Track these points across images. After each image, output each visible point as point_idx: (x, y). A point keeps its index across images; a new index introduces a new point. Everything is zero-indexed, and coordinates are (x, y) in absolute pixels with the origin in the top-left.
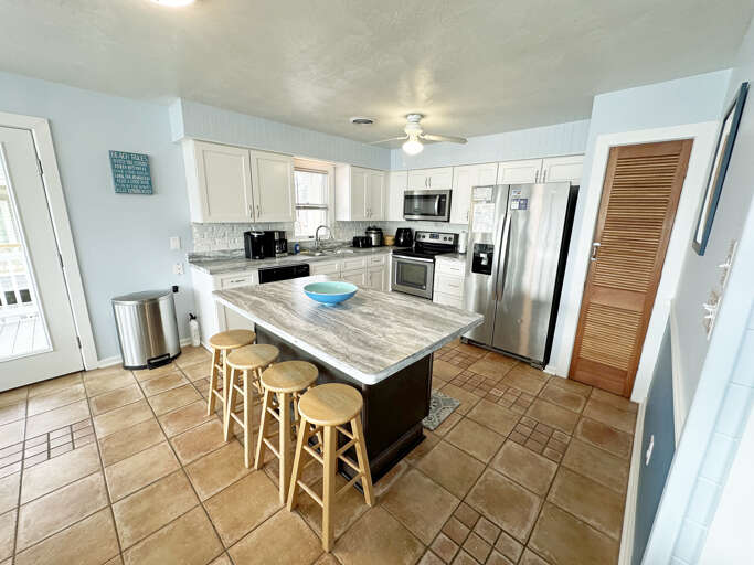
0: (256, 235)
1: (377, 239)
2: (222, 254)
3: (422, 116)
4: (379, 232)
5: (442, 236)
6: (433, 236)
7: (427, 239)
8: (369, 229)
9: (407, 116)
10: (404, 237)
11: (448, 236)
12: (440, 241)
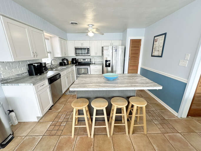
0: (36, 65)
1: (67, 62)
2: (18, 76)
3: (93, 25)
4: (67, 60)
5: (86, 60)
6: (84, 60)
7: (82, 61)
8: (63, 59)
9: (88, 25)
10: (75, 61)
11: (88, 59)
12: (86, 61)
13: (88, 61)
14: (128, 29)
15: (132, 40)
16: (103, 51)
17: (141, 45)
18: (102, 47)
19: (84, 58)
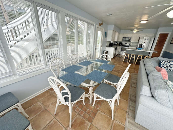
8: (116, 42)
10: (121, 44)
12: (127, 44)
13: (128, 44)
14: (159, 28)
15: (161, 34)
16: (139, 40)
17: (167, 37)
18: (140, 37)
19: (126, 43)
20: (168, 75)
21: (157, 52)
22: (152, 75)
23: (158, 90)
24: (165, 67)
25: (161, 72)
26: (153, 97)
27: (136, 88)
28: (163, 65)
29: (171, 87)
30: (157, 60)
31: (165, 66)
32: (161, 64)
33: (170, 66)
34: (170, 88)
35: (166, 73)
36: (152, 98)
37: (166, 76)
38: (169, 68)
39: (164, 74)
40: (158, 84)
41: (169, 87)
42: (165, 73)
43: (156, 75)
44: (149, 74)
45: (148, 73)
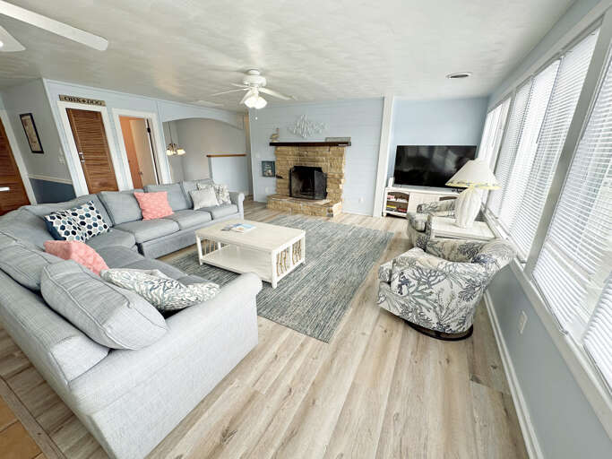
20: (98, 255)
21: (7, 189)
22: (51, 284)
23: (110, 323)
24: (74, 233)
25: (74, 255)
26: (111, 351)
27: (31, 366)
28: (63, 228)
29: (130, 286)
30: (28, 217)
31: (69, 228)
32: (55, 229)
33: (83, 223)
34: (130, 289)
35: (91, 251)
36: (114, 357)
37: (95, 259)
38: (85, 229)
39: (88, 256)
40: (97, 304)
41: (124, 288)
42: (86, 253)
43: (68, 276)
44: (39, 285)
45: (32, 284)
